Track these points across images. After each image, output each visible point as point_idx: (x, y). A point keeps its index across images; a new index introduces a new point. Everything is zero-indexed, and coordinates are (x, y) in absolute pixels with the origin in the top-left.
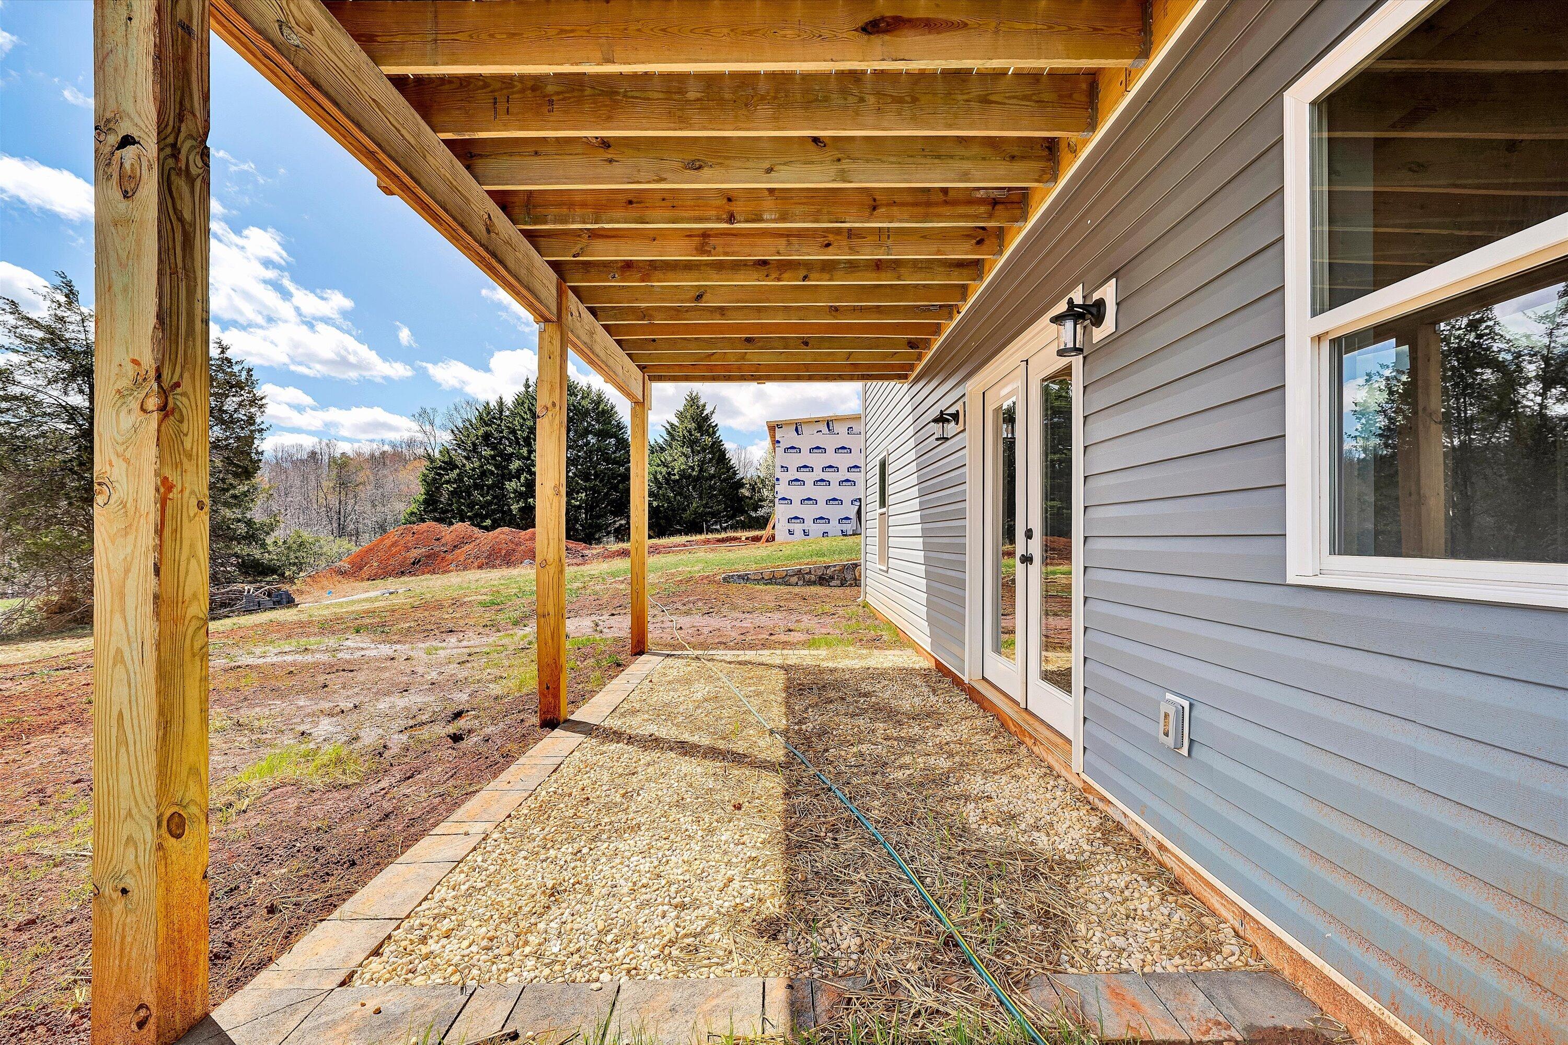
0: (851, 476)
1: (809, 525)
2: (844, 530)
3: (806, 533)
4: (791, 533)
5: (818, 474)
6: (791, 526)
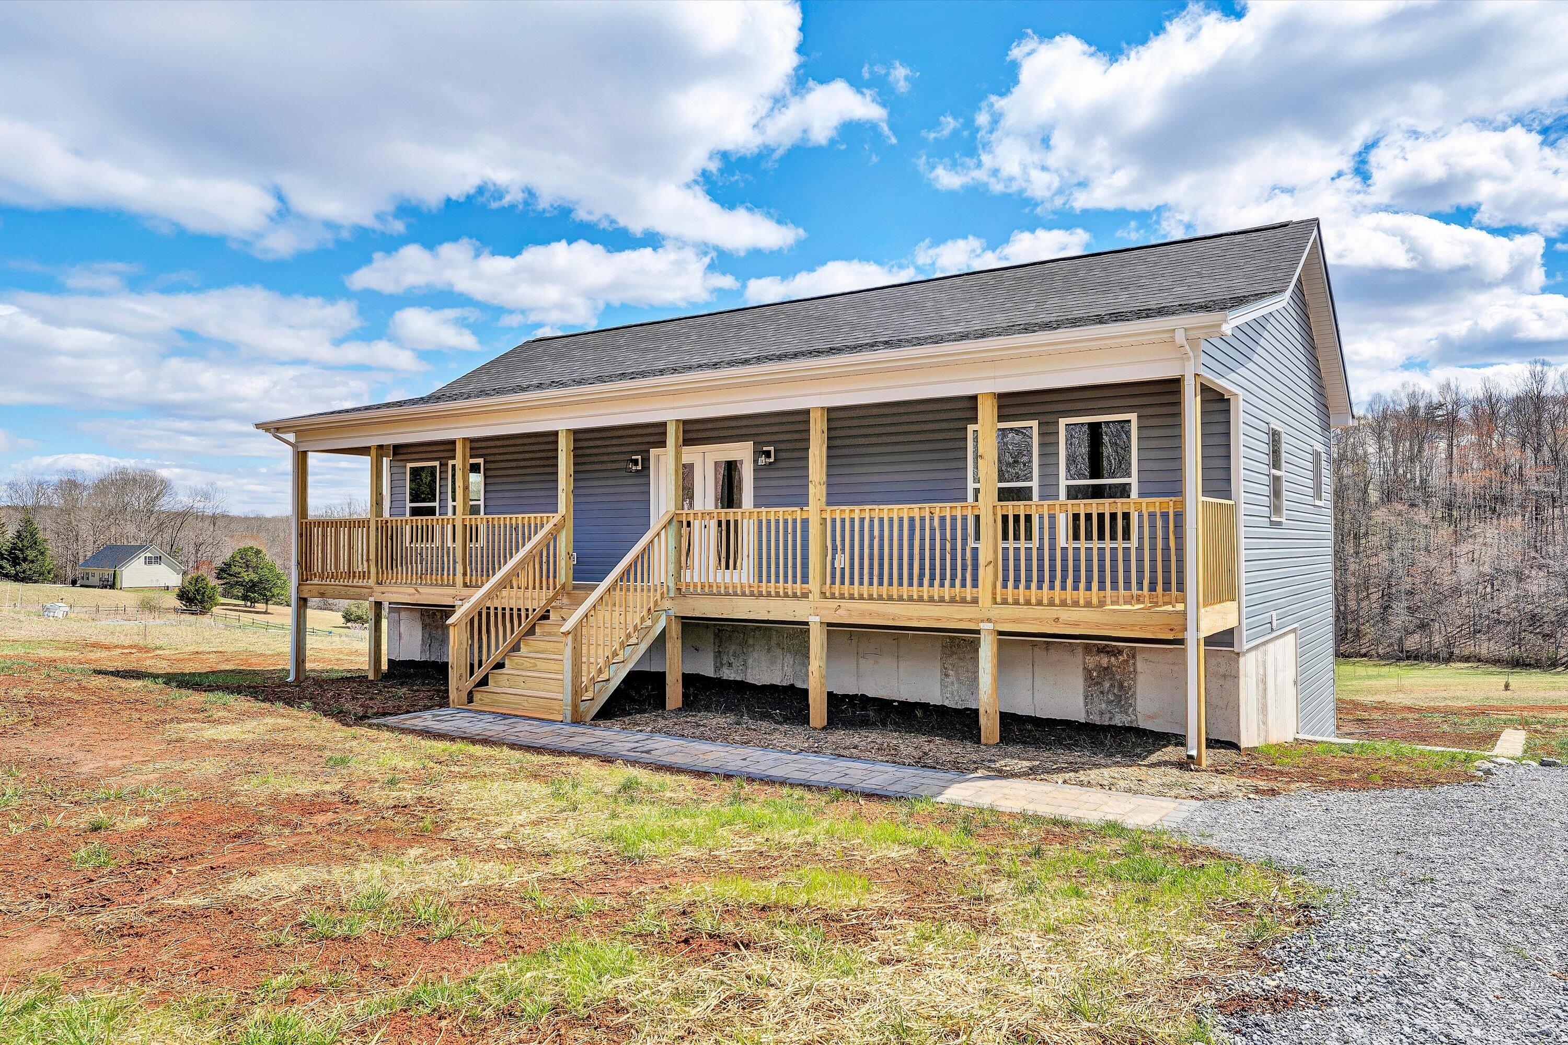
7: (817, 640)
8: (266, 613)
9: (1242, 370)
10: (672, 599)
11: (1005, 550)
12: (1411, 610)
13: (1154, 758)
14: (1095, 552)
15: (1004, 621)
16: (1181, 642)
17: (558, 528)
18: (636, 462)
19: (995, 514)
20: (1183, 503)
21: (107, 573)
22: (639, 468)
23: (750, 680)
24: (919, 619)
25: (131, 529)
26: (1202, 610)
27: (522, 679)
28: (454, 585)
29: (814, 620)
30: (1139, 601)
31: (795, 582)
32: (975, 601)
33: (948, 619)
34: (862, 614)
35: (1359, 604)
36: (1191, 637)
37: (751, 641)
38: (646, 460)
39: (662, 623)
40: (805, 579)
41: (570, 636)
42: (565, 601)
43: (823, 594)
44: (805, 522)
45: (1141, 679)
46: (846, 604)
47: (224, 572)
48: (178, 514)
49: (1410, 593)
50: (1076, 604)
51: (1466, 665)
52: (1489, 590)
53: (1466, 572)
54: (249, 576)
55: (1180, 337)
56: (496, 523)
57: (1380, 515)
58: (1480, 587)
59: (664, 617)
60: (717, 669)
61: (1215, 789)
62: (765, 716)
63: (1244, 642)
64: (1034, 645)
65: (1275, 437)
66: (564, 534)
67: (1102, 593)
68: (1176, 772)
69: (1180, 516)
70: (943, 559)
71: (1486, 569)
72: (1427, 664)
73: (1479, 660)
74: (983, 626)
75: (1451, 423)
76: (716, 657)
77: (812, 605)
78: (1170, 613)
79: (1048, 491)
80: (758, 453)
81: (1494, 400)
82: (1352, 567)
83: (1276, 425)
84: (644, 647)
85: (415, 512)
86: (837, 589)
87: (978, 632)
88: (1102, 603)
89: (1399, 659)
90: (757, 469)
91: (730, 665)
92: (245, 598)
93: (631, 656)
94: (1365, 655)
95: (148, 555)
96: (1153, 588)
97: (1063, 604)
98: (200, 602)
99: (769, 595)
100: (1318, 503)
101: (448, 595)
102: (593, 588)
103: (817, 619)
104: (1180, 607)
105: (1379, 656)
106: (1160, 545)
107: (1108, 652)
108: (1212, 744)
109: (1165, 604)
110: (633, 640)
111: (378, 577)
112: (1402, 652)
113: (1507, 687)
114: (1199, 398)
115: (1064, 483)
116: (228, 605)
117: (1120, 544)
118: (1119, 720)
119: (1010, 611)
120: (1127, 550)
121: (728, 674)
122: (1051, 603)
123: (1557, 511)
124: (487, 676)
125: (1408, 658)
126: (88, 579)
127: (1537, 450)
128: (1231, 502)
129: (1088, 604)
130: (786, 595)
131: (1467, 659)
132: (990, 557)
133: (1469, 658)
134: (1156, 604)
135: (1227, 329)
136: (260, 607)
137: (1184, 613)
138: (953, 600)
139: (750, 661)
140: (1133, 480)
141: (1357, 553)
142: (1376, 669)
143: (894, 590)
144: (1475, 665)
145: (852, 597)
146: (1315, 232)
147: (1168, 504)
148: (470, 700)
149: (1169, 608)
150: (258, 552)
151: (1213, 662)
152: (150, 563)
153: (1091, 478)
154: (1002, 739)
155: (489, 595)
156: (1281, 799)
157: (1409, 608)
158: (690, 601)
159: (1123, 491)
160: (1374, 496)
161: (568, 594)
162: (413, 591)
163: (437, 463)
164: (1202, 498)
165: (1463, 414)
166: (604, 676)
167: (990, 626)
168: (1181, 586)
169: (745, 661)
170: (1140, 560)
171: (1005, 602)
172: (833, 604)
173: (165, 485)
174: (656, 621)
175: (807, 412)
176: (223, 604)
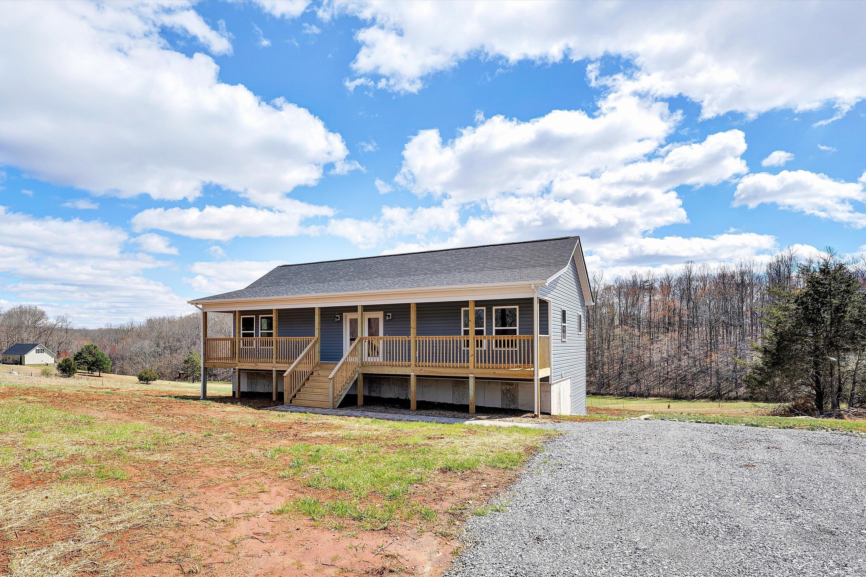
7: (413, 381)
8: (99, 376)
9: (552, 293)
10: (360, 367)
11: (478, 350)
12: (631, 374)
13: (524, 416)
14: (506, 352)
15: (478, 374)
16: (533, 380)
17: (316, 342)
18: (338, 318)
19: (474, 339)
20: (533, 337)
21: (17, 357)
22: (339, 320)
23: (382, 396)
24: (449, 373)
25: (25, 335)
26: (539, 370)
27: (309, 395)
28: (272, 362)
29: (412, 374)
30: (520, 368)
31: (406, 361)
32: (468, 367)
33: (459, 373)
34: (430, 372)
35: (609, 371)
36: (536, 378)
37: (382, 382)
38: (342, 317)
39: (357, 376)
40: (409, 360)
41: (332, 380)
42: (318, 368)
43: (416, 366)
44: (409, 341)
45: (520, 393)
46: (424, 369)
47: (78, 356)
48: (49, 328)
49: (631, 366)
50: (501, 368)
51: (655, 398)
52: (666, 365)
53: (656, 357)
54: (90, 359)
55: (533, 286)
56: (285, 340)
57: (618, 331)
58: (662, 364)
59: (357, 374)
60: (369, 392)
61: (542, 422)
62: (393, 407)
63: (552, 381)
64: (485, 382)
65: (564, 312)
66: (317, 344)
67: (508, 365)
68: (531, 418)
69: (533, 341)
70: (457, 354)
71: (665, 355)
72: (638, 398)
73: (661, 396)
74: (470, 375)
75: (651, 289)
76: (369, 388)
77: (412, 369)
78: (530, 371)
79: (489, 332)
80: (385, 316)
81: (670, 279)
82: (606, 354)
83: (564, 308)
84: (351, 384)
85: (244, 335)
86: (421, 364)
87: (468, 378)
88: (509, 368)
89: (626, 396)
90: (385, 321)
91: (374, 391)
92: (89, 369)
93: (347, 387)
94: (611, 394)
95: (38, 348)
96: (524, 363)
97: (497, 368)
98: (68, 371)
99: (396, 366)
100: (580, 333)
101: (270, 366)
102: (337, 364)
103: (413, 374)
104: (532, 369)
105: (618, 395)
106: (526, 350)
107: (509, 384)
108: (542, 413)
109: (528, 368)
110: (348, 382)
111: (239, 360)
112: (628, 393)
113: (669, 407)
114: (538, 304)
115: (494, 328)
116: (80, 372)
117: (514, 349)
118: (512, 407)
119: (479, 371)
120: (516, 351)
121: (374, 394)
122: (493, 368)
123: (696, 329)
124: (296, 394)
125: (630, 395)
126: (6, 360)
127: (688, 301)
128: (549, 336)
129: (504, 368)
130: (402, 366)
131: (656, 396)
132: (473, 353)
133: (657, 395)
134: (525, 368)
135: (547, 284)
136: (97, 373)
137: (534, 371)
138: (460, 367)
139: (382, 390)
140: (517, 328)
141: (608, 348)
142: (616, 400)
143: (441, 364)
144: (659, 398)
145: (426, 366)
146: (578, 241)
147: (529, 337)
148: (291, 403)
149: (529, 369)
150: (95, 347)
151: (542, 387)
152: (39, 352)
153: (502, 326)
154: (476, 412)
155: (296, 366)
156: (561, 423)
157: (630, 373)
158: (367, 368)
159: (514, 332)
160: (617, 322)
161: (319, 366)
162: (255, 365)
163: (254, 316)
164: (539, 335)
165: (657, 285)
166: (340, 394)
167: (473, 375)
168: (533, 362)
169: (380, 389)
170: (520, 354)
171: (478, 368)
172: (420, 369)
173: (43, 314)
174: (355, 375)
175: (409, 304)
176: (78, 372)
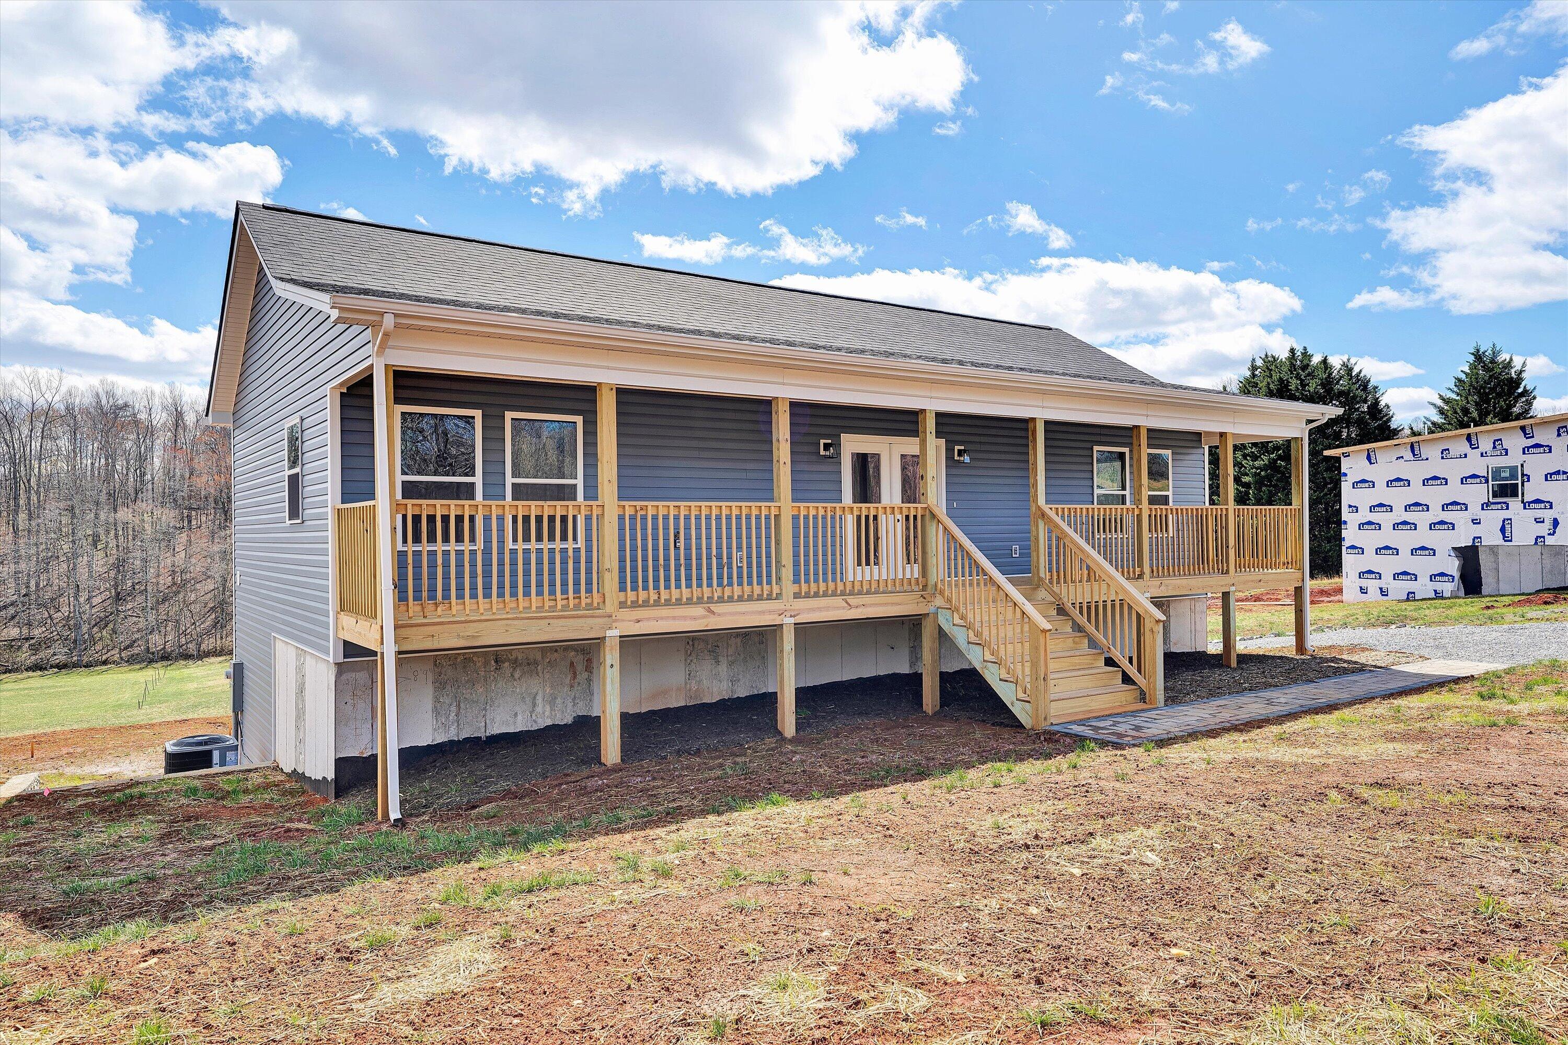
0: (1448, 516)
1: (1387, 581)
2: (1439, 589)
3: (1383, 592)
4: (1363, 591)
5: (1399, 515)
6: (1364, 583)
